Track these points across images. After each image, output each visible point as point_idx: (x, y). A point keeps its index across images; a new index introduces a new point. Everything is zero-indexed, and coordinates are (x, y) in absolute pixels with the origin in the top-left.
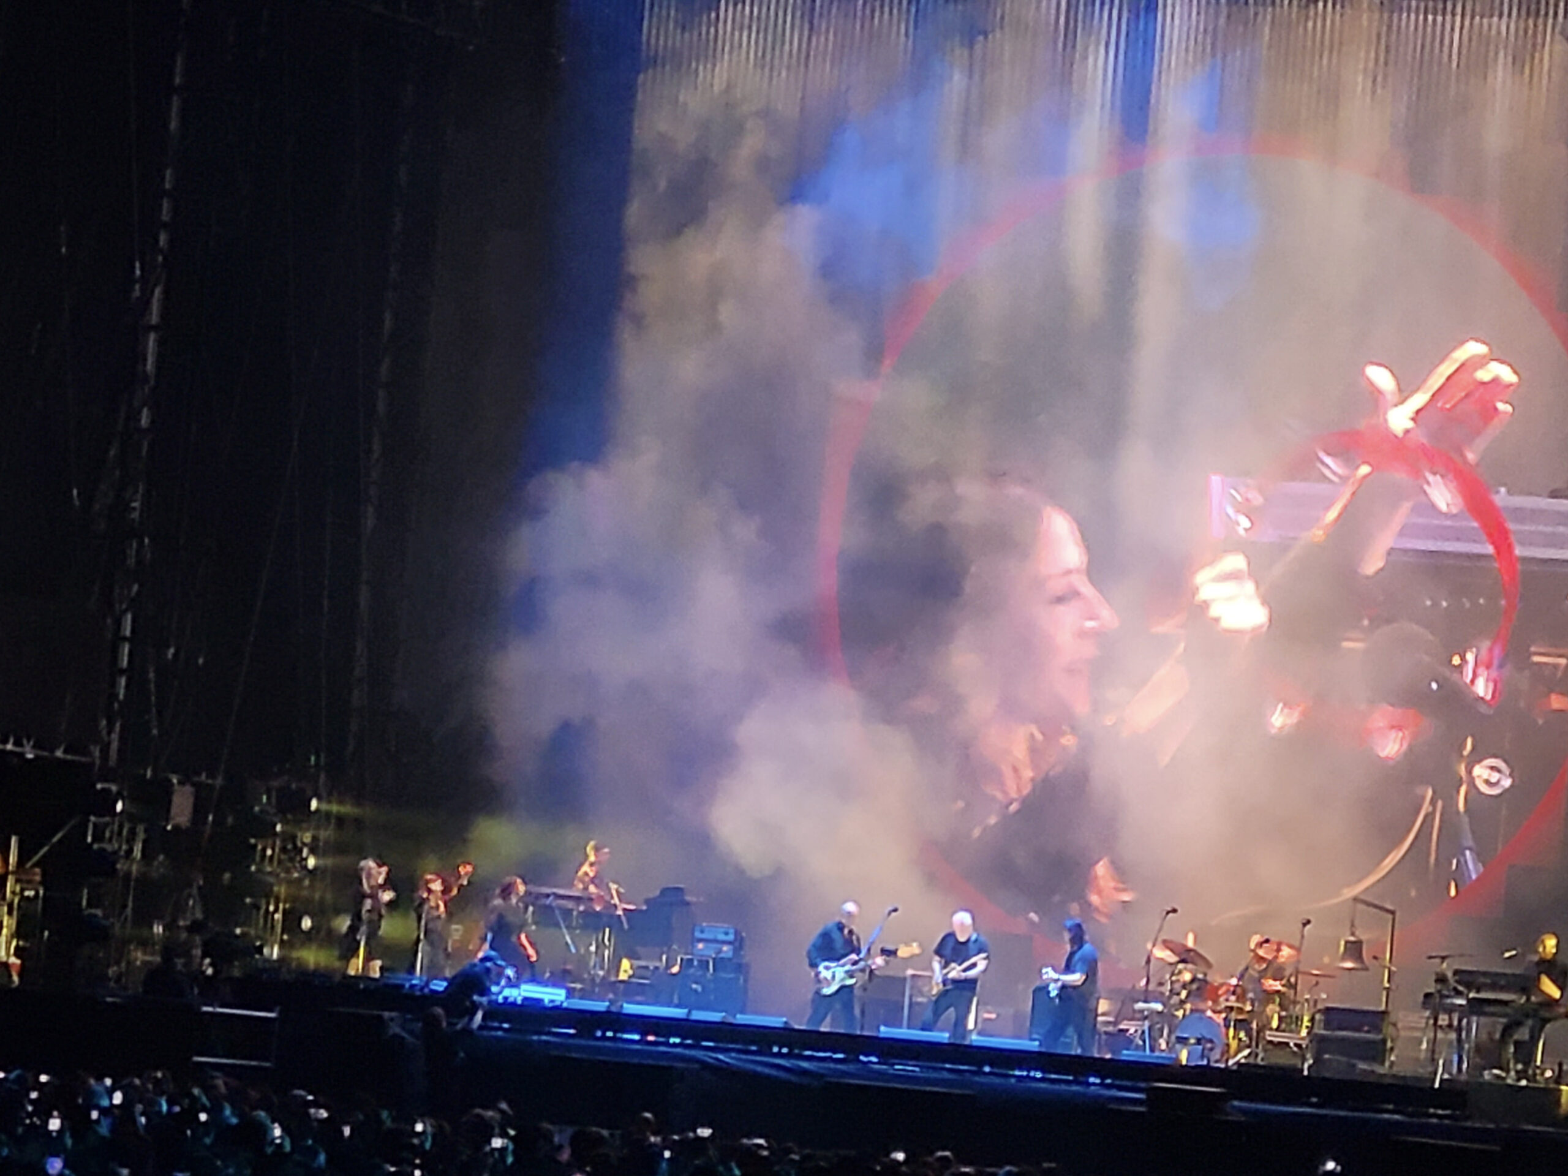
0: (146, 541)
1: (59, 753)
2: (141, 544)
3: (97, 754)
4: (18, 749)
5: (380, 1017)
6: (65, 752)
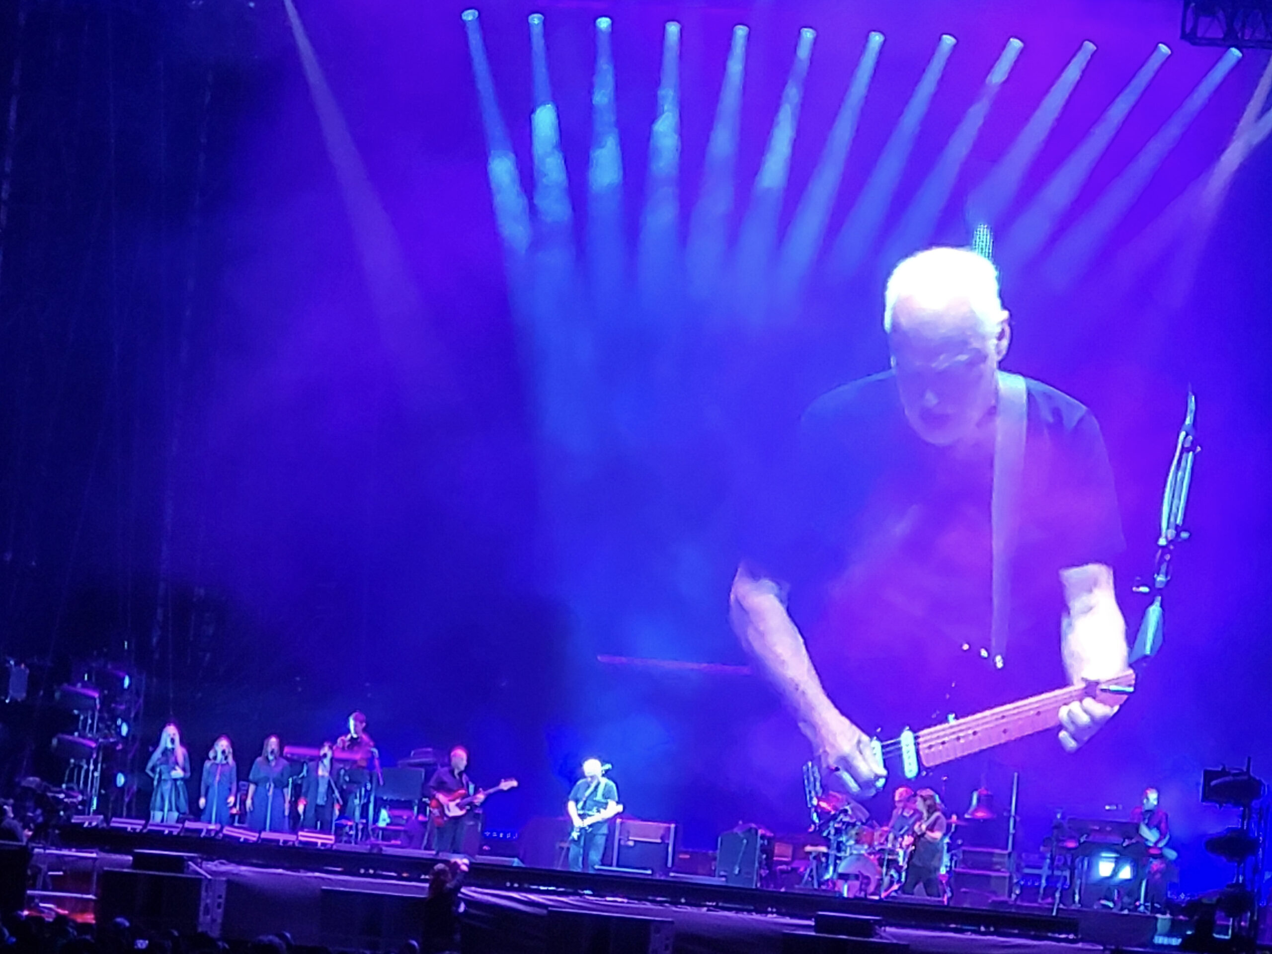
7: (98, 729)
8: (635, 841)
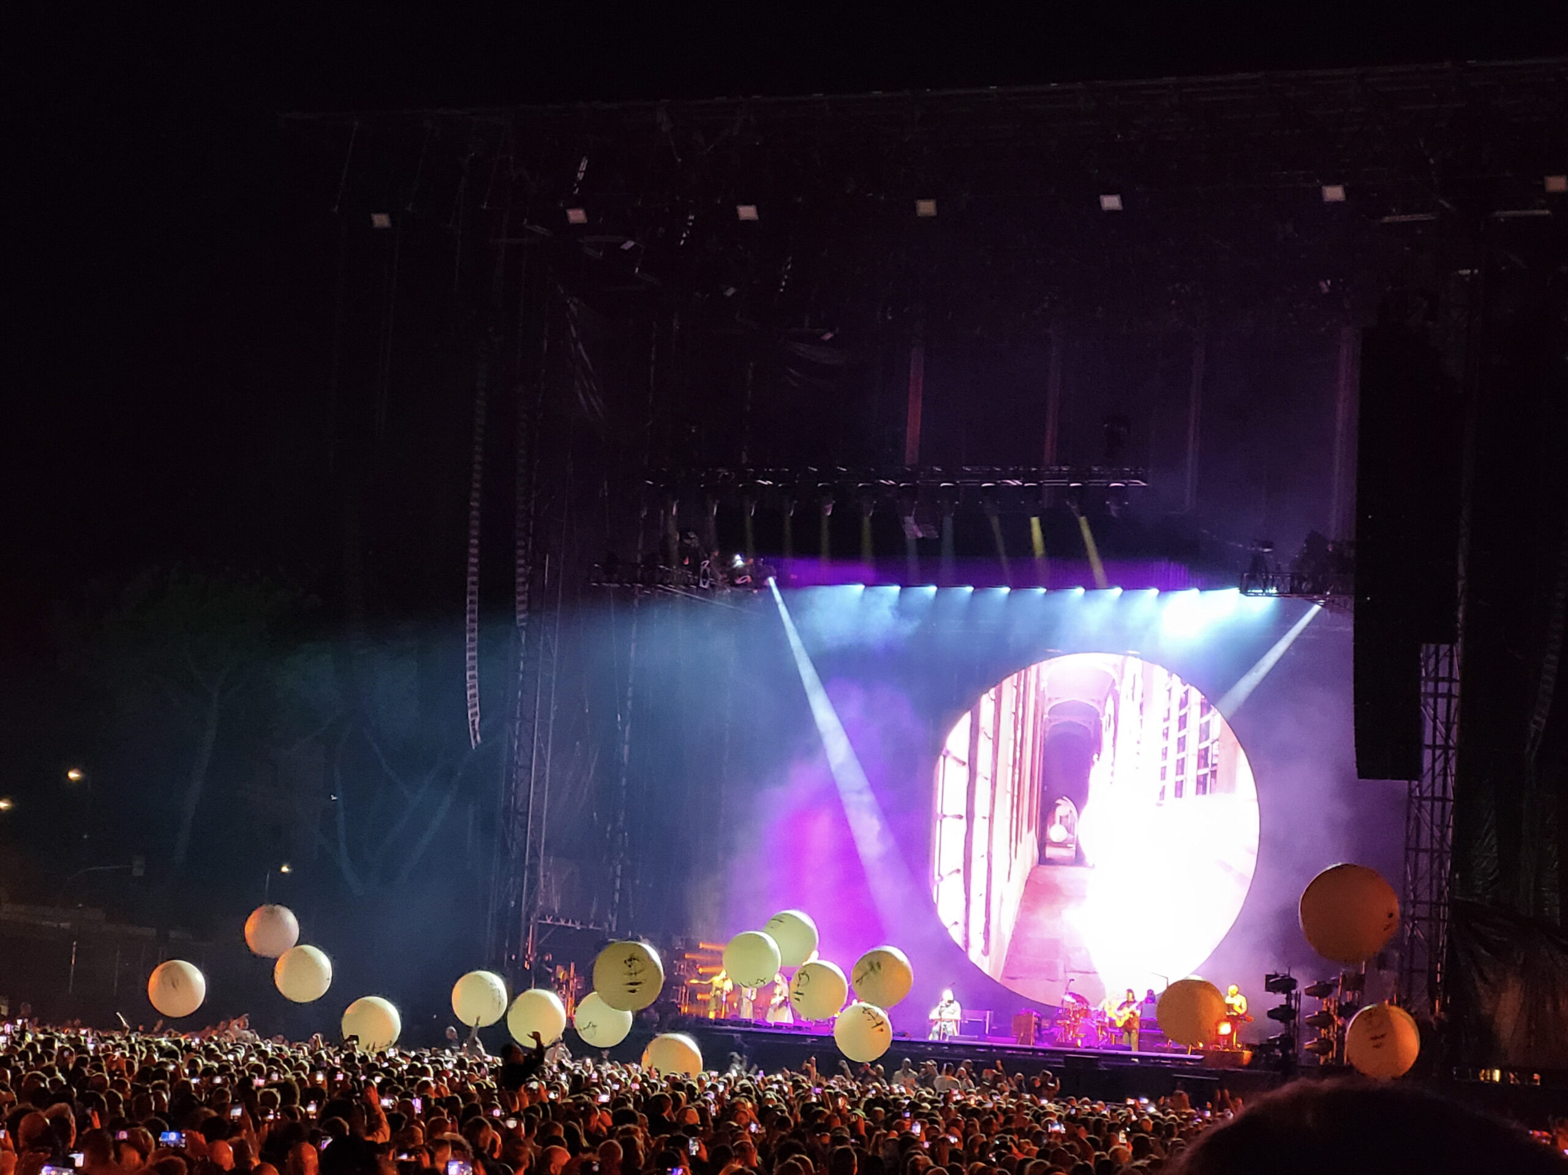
0: (626, 834)
1: (591, 927)
2: (624, 835)
3: (607, 926)
4: (573, 925)
5: (732, 1037)
6: (594, 925)
7: (687, 970)
8: (969, 1021)
